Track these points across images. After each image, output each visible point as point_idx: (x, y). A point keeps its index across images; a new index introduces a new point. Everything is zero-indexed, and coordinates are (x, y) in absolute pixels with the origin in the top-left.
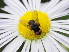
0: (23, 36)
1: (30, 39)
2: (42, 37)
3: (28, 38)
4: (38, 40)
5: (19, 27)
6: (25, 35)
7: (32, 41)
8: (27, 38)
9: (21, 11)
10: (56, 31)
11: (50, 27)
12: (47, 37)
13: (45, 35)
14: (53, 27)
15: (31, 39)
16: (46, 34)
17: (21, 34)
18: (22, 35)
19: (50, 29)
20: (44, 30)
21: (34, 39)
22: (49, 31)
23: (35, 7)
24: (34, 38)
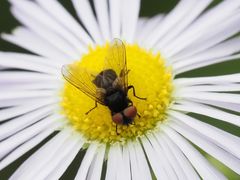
0: (79, 130)
1: (102, 141)
2: (144, 133)
3: (97, 138)
4: (131, 144)
5: (66, 98)
6: (85, 127)
7: (108, 146)
8: (93, 136)
10: (192, 115)
11: (172, 99)
12: (163, 132)
13: (154, 125)
14: (184, 99)
15: (106, 140)
16: (159, 124)
17: (71, 123)
18: (75, 127)
19: (172, 106)
20: (151, 110)
21: (115, 140)
22: (167, 112)
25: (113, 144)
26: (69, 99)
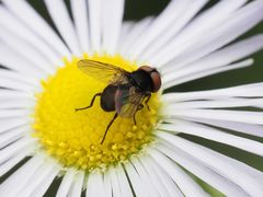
0: (54, 155)
1: (80, 168)
3: (73, 165)
4: (112, 170)
5: (38, 119)
6: (60, 153)
7: (87, 173)
8: (70, 162)
9: (44, 57)
11: (161, 117)
12: (149, 156)
13: (139, 149)
14: (173, 117)
15: (85, 167)
16: (145, 147)
17: (45, 148)
18: (50, 151)
19: (159, 125)
20: (135, 132)
21: (95, 167)
22: (154, 133)
23: (102, 40)
24: (98, 164)
25: (92, 171)
26: (42, 120)
